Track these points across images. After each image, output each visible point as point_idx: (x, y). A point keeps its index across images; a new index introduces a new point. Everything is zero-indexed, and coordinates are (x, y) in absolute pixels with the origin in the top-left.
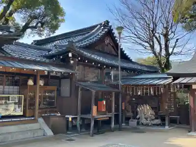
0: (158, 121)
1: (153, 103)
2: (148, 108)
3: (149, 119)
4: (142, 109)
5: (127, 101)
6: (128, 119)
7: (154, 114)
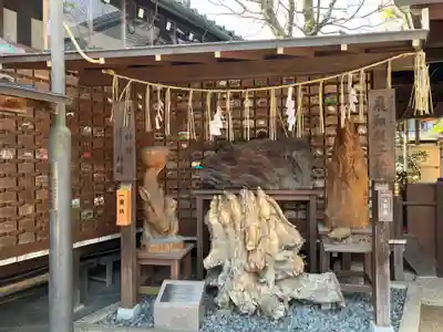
0: (323, 286)
1: (289, 183)
2: (267, 210)
3: (270, 276)
4: (232, 217)
5: (151, 176)
6: (154, 274)
7: (298, 240)
